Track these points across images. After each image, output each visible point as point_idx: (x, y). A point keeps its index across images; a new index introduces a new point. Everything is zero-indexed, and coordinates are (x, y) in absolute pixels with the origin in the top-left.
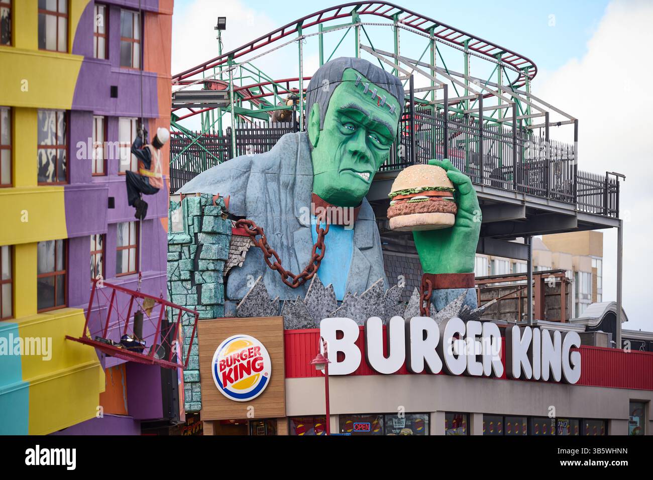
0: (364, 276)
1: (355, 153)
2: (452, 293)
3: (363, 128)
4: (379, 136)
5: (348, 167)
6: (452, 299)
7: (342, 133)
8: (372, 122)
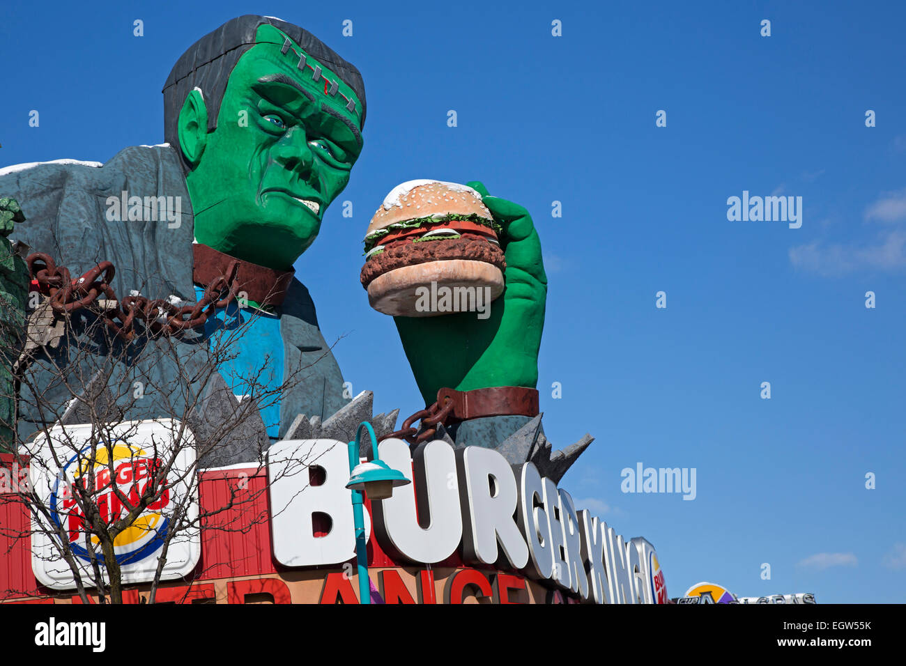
0: (315, 393)
1: (290, 163)
2: (504, 425)
3: (301, 127)
4: (331, 143)
5: (279, 186)
6: (506, 434)
7: (262, 128)
8: (320, 113)
